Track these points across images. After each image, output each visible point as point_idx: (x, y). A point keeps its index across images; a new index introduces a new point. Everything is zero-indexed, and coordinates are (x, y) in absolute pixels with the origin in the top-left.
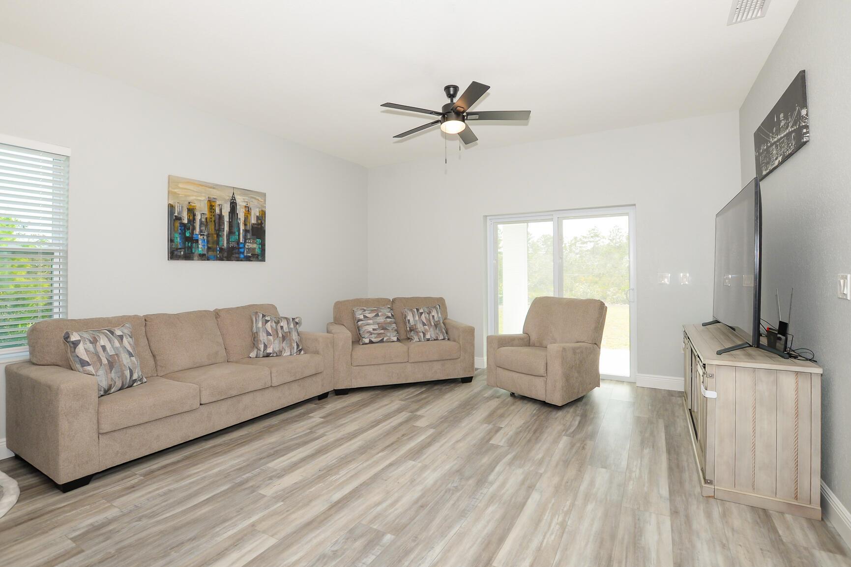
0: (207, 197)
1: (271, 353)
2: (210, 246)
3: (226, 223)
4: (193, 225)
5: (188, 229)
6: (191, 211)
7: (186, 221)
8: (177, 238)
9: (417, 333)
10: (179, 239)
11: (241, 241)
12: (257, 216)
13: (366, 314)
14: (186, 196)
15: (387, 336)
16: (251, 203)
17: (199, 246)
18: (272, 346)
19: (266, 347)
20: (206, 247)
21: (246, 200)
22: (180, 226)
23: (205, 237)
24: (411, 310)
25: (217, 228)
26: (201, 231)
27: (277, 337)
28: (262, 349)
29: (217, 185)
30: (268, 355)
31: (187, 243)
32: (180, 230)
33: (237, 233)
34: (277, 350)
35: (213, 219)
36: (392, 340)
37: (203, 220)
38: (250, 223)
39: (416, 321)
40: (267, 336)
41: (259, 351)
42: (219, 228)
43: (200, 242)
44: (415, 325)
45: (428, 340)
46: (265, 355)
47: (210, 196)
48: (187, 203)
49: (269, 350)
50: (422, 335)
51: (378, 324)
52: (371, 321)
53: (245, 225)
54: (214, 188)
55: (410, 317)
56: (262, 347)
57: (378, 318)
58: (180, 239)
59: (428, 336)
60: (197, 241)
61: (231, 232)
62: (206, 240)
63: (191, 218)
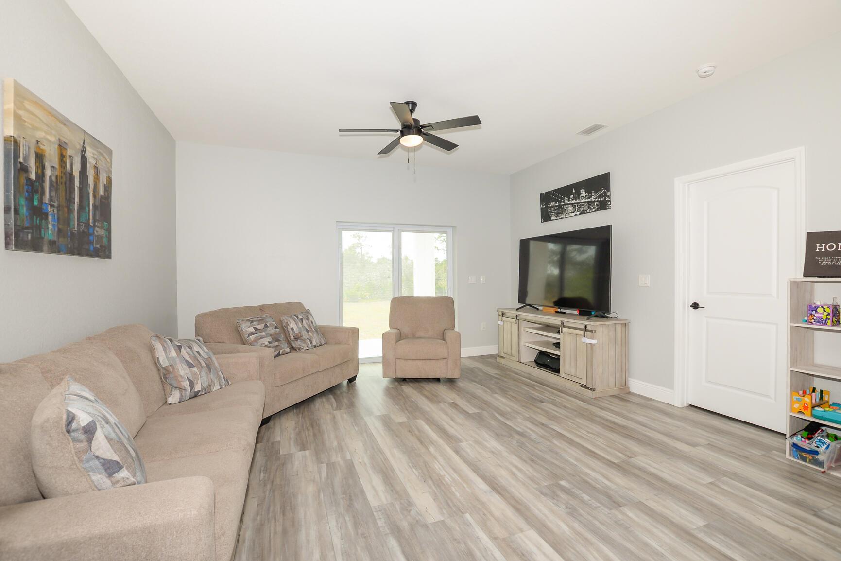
0: (57, 138)
1: (199, 391)
2: (61, 226)
3: (76, 188)
4: (42, 185)
5: (37, 192)
6: (40, 157)
7: (33, 176)
8: (23, 206)
9: (304, 341)
10: (25, 209)
11: (91, 224)
12: (105, 185)
13: (255, 325)
14: (35, 128)
15: (282, 348)
16: (100, 162)
17: (49, 226)
18: (199, 381)
19: (192, 384)
20: (56, 230)
21: (95, 156)
22: (27, 185)
23: (56, 211)
24: (291, 317)
25: (68, 198)
26: (51, 199)
27: (202, 367)
28: (188, 387)
29: (68, 120)
30: (196, 395)
31: (35, 217)
32: (27, 191)
33: (87, 209)
34: (206, 385)
35: (64, 180)
36: (286, 352)
37: (54, 179)
38: (98, 195)
39: (300, 328)
40: (189, 367)
41: (184, 391)
42: (70, 197)
43: (50, 218)
44: (300, 332)
45: (315, 346)
46: (193, 395)
47: (62, 138)
48: (35, 142)
49: (198, 388)
50: (308, 341)
51: (271, 335)
52: (263, 334)
53: (95, 197)
54: (65, 125)
55: (292, 325)
56: (186, 385)
57: (269, 329)
58: (27, 210)
59: (314, 343)
60: (46, 215)
61: (81, 207)
62: (56, 216)
63: (40, 171)
